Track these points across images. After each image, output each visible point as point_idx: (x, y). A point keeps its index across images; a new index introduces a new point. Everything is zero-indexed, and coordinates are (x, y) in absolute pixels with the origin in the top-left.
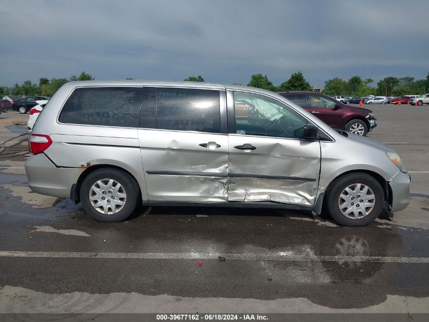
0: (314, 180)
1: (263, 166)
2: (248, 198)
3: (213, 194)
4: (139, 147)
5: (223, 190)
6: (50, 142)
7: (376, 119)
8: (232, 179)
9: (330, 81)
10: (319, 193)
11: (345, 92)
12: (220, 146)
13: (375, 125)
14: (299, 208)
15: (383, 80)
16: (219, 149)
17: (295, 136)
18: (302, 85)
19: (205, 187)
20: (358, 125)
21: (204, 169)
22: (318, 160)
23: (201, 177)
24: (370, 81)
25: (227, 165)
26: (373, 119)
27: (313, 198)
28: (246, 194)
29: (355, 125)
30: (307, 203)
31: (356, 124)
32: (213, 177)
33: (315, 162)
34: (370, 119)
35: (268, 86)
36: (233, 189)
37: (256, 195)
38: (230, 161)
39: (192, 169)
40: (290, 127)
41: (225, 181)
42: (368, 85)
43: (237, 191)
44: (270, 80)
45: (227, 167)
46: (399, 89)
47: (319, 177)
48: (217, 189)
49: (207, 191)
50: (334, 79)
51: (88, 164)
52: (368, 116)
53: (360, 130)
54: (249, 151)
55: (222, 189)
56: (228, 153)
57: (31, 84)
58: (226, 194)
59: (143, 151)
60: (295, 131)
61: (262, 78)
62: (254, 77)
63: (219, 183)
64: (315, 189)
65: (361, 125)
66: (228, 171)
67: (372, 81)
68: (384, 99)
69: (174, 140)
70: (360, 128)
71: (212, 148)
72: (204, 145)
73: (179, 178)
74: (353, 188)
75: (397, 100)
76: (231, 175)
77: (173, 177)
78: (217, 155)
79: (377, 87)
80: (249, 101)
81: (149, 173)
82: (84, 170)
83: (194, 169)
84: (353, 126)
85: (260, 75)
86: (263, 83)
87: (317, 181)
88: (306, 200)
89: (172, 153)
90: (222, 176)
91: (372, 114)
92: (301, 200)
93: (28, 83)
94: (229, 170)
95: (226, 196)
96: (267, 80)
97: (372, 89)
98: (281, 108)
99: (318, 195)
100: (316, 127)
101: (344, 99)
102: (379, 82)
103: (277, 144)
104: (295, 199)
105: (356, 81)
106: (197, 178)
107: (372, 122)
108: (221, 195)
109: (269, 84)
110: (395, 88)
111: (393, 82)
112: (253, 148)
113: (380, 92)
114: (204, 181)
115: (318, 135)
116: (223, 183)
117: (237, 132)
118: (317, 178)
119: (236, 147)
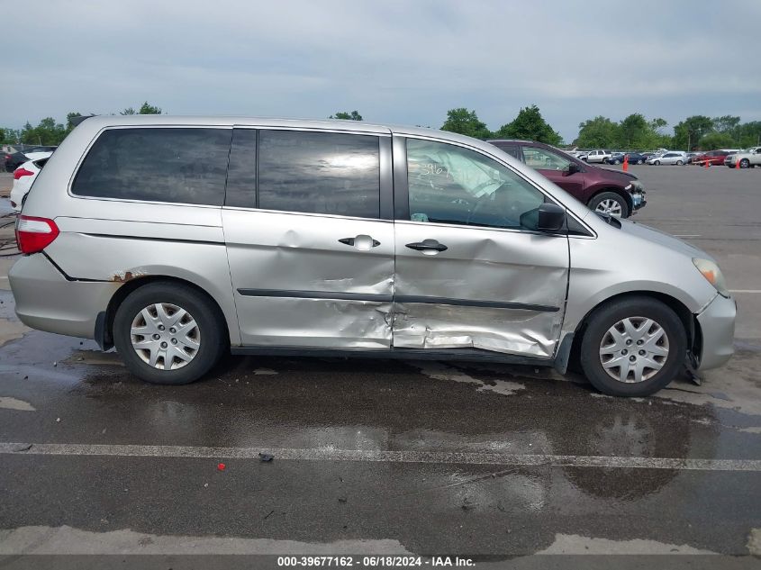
0: (555, 310)
1: (460, 283)
2: (431, 341)
3: (363, 334)
4: (224, 244)
5: (383, 327)
6: (55, 232)
7: (644, 193)
8: (400, 306)
9: (590, 123)
10: (564, 333)
11: (614, 144)
12: (378, 243)
13: (643, 203)
14: (525, 362)
15: (684, 121)
16: (377, 249)
17: (521, 224)
18: (537, 129)
19: (349, 320)
20: (611, 203)
21: (347, 286)
22: (563, 272)
23: (342, 302)
24: (661, 122)
25: (391, 280)
26: (639, 191)
27: (551, 342)
28: (426, 335)
29: (605, 203)
30: (541, 353)
31: (608, 201)
32: (364, 302)
33: (558, 275)
34: (633, 190)
35: (478, 131)
36: (404, 326)
37: (446, 335)
38: (396, 271)
39: (326, 286)
40: (513, 208)
41: (386, 309)
42: (658, 130)
43: (409, 329)
44: (480, 120)
45: (391, 283)
46: (712, 137)
47: (566, 303)
48: (372, 325)
49: (353, 328)
50: (597, 120)
51: (128, 274)
52: (629, 187)
53: (614, 212)
54: (433, 253)
55: (381, 325)
56: (395, 257)
57: (54, 124)
58: (388, 334)
59: (232, 251)
60: (522, 216)
61: (468, 116)
62: (452, 114)
63: (376, 313)
64: (556, 326)
65: (615, 203)
66: (392, 290)
67: (665, 123)
68: (683, 155)
69: (291, 231)
70: (614, 208)
71: (364, 246)
72: (349, 241)
73: (300, 303)
74: (636, 324)
75: (705, 157)
76: (398, 299)
77: (289, 301)
78: (374, 261)
79: (673, 134)
80: (436, 158)
81: (243, 292)
82: (119, 285)
83: (330, 286)
84: (602, 203)
85: (464, 110)
86: (468, 126)
87: (561, 312)
88: (538, 347)
89: (286, 254)
90: (382, 299)
91: (636, 183)
92: (530, 346)
93: (49, 122)
94: (396, 288)
95: (389, 337)
96: (476, 120)
97: (665, 138)
98: (497, 172)
99: (562, 338)
100: (562, 209)
101: (610, 156)
102: (678, 124)
103: (487, 241)
104: (519, 345)
105: (635, 123)
106: (335, 303)
107: (636, 196)
108: (380, 336)
109: (481, 126)
110: (705, 136)
111: (702, 126)
112: (441, 248)
113: (677, 143)
114: (347, 311)
115: (564, 224)
116: (383, 314)
117: (412, 216)
118: (562, 306)
119: (408, 246)
